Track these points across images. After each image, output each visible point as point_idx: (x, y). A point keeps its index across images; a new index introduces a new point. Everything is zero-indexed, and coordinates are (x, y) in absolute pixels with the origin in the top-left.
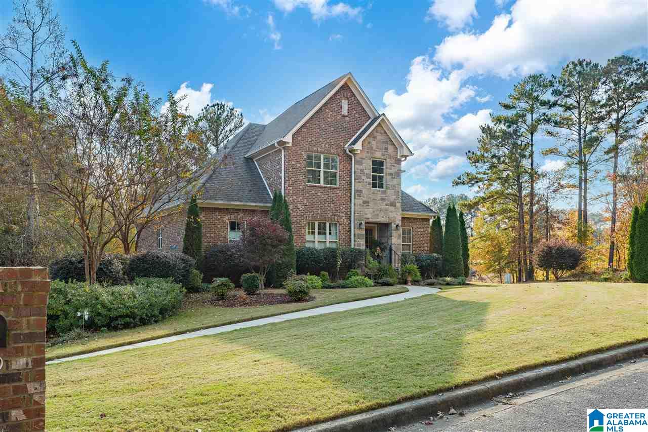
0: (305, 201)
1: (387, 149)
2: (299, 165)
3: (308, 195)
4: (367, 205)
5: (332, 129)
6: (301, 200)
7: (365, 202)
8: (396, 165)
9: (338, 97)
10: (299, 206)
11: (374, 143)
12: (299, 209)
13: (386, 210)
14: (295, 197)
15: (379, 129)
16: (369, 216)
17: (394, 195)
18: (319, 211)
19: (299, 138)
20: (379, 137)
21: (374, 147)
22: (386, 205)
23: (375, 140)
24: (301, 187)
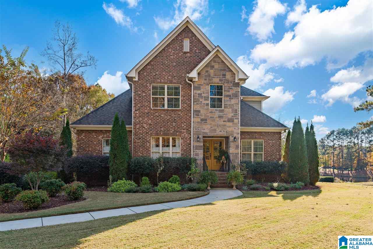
0: (150, 122)
1: (224, 75)
2: (144, 94)
3: (152, 117)
4: (205, 122)
5: (175, 64)
6: (146, 121)
7: (202, 120)
8: (233, 88)
9: (180, 38)
10: (145, 125)
11: (212, 72)
12: (144, 127)
13: (225, 125)
14: (141, 119)
15: (217, 59)
16: (207, 131)
17: (232, 113)
18: (162, 129)
19: (145, 74)
20: (217, 66)
21: (212, 75)
22: (224, 121)
23: (212, 69)
24: (146, 111)
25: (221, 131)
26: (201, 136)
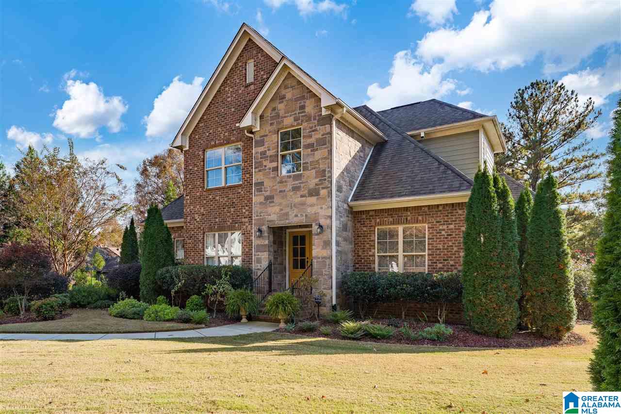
0: (202, 210)
1: (303, 107)
2: (196, 169)
3: (205, 202)
4: (270, 202)
5: (233, 110)
6: (198, 209)
7: (267, 198)
10: (196, 216)
11: (281, 107)
12: (196, 220)
13: (303, 204)
14: (192, 207)
15: (289, 82)
16: (273, 217)
17: (316, 178)
18: (217, 220)
19: (197, 137)
20: (289, 94)
21: (282, 113)
22: (302, 196)
23: (283, 102)
24: (198, 194)
25: (296, 216)
26: (264, 228)
